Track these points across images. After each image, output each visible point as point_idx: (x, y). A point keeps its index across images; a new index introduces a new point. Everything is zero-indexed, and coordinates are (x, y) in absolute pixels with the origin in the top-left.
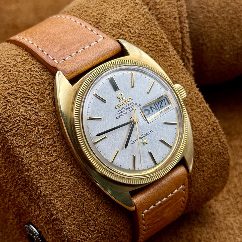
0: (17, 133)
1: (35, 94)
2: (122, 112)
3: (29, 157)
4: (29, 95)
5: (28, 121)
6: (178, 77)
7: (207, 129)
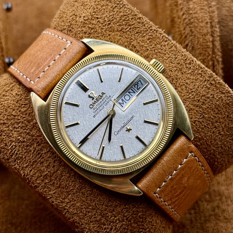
0: (17, 158)
1: (24, 116)
2: (97, 109)
3: (33, 175)
4: (19, 120)
5: (23, 144)
6: (160, 47)
7: (205, 86)
